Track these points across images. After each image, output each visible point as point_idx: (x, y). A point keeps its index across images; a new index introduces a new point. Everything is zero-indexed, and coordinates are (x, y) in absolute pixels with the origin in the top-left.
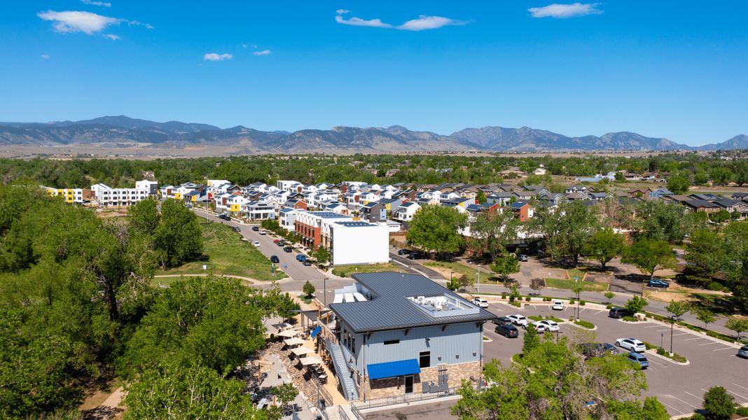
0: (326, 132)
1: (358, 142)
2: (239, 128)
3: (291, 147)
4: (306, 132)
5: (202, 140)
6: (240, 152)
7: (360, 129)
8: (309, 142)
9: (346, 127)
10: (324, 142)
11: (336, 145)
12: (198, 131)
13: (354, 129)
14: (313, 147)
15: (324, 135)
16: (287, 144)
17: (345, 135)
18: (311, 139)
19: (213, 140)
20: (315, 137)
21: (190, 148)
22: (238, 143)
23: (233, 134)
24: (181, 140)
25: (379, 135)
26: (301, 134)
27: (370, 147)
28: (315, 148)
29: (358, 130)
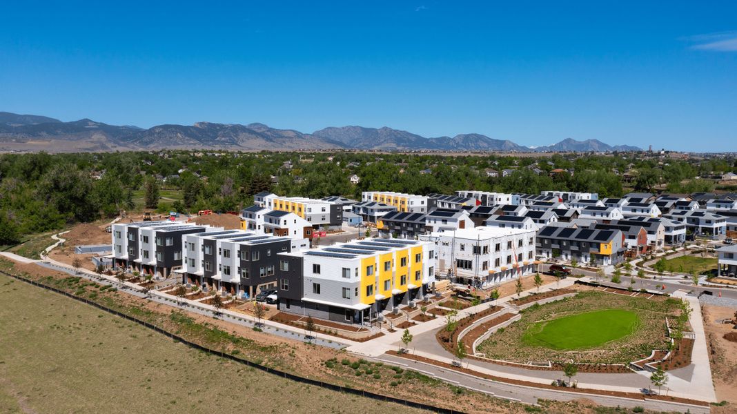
0: (188, 128)
1: (223, 139)
2: (86, 121)
3: (151, 142)
4: (166, 127)
5: (44, 134)
6: (96, 148)
7: (223, 125)
8: (171, 138)
9: (209, 123)
10: (187, 138)
11: (200, 140)
12: (35, 124)
13: (218, 125)
14: (176, 144)
15: (186, 131)
16: (146, 139)
17: (208, 131)
18: (173, 135)
19: (56, 134)
20: (177, 133)
21: (33, 143)
22: (90, 138)
23: (80, 128)
24: (17, 134)
25: (245, 132)
26: (161, 129)
27: (236, 144)
28: (179, 144)
29: (222, 127)
